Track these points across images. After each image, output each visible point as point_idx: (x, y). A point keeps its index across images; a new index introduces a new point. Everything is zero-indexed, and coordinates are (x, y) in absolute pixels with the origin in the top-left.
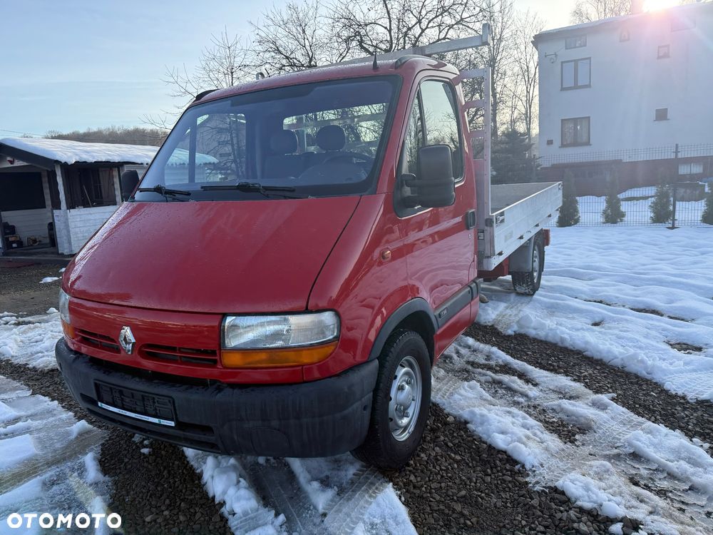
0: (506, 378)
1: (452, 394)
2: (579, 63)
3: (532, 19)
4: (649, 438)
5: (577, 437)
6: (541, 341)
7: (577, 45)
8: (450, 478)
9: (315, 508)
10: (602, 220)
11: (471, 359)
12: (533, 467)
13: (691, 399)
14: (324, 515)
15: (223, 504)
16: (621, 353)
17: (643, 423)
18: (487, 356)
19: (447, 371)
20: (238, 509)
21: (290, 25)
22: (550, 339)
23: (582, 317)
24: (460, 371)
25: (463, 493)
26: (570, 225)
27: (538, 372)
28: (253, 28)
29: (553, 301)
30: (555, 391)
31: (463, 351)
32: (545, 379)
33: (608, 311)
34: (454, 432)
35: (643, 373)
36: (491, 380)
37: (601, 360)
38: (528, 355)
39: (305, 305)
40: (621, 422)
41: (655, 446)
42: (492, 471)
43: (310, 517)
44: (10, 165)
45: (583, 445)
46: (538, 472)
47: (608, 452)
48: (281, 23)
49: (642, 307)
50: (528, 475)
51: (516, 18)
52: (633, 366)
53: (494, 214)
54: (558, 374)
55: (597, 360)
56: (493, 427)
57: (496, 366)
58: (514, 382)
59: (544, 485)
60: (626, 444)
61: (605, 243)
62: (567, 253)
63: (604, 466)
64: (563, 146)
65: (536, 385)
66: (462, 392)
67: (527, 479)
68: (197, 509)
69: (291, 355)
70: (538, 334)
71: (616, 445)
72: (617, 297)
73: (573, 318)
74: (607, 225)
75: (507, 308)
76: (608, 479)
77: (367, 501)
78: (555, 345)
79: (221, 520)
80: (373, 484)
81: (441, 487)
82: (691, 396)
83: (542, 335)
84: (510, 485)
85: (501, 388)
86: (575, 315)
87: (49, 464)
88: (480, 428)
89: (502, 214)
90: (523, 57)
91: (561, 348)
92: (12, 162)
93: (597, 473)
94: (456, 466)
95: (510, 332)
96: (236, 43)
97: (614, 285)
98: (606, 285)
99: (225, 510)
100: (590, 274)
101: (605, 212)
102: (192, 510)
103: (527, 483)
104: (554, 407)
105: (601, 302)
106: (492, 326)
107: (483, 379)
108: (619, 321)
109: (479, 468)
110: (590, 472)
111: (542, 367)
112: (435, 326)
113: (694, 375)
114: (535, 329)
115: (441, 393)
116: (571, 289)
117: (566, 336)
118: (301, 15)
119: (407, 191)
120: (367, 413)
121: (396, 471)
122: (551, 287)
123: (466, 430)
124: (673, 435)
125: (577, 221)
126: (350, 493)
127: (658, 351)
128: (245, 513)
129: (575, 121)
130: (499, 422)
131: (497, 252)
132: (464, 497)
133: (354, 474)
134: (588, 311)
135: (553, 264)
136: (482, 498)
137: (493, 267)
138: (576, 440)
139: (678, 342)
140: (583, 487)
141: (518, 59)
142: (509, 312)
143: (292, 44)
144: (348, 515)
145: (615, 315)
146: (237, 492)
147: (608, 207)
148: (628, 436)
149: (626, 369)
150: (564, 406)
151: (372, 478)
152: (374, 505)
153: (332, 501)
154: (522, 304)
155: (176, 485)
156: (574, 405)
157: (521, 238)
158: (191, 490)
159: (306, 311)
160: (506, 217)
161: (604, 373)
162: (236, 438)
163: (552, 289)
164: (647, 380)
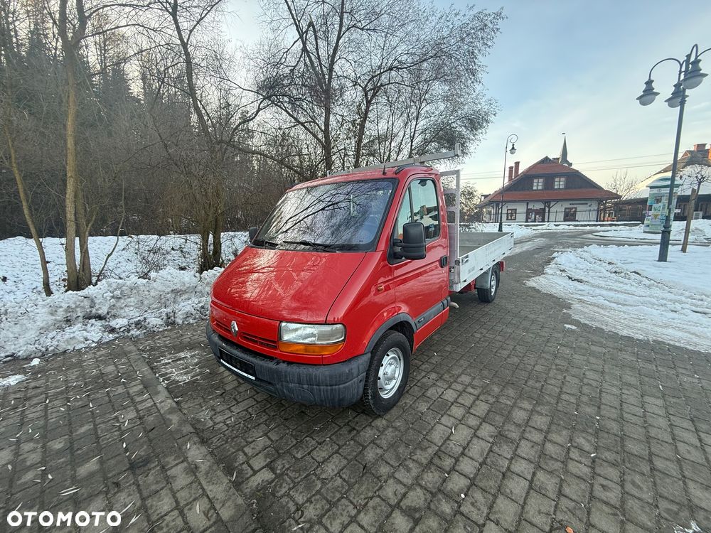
53: (461, 258)
89: (467, 257)
112: (415, 329)
120: (362, 385)
131: (462, 280)
137: (459, 290)
157: (482, 269)
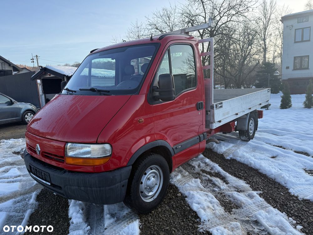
0: (214, 179)
1: (185, 184)
2: (304, 29)
3: (286, 9)
4: (266, 215)
5: (233, 210)
6: (242, 163)
7: (304, 21)
8: (166, 221)
9: (104, 225)
10: (303, 106)
11: (204, 169)
12: (205, 221)
13: (300, 198)
14: (106, 229)
15: (71, 219)
16: (275, 172)
17: (268, 207)
18: (212, 168)
19: (190, 173)
20: (74, 222)
21: (164, 17)
22: (246, 163)
23: (268, 154)
24: (196, 174)
25: (168, 228)
26: (286, 108)
27: (231, 178)
28: (147, 19)
29: (257, 144)
30: (235, 187)
31: (202, 165)
32: (233, 181)
33: (282, 152)
34: (179, 200)
35: (283, 183)
36: (208, 179)
37: (266, 175)
38: (232, 169)
39: (96, 140)
40: (258, 205)
41: (268, 219)
42: (186, 220)
43: (100, 229)
44: (49, 76)
45: (234, 214)
46: (205, 223)
47: (243, 219)
48: (160, 16)
49: (301, 150)
50: (200, 224)
51: (278, 8)
52: (279, 179)
54: (241, 179)
55: (264, 175)
56: (195, 201)
57: (214, 173)
58: (217, 181)
59: (205, 230)
60: (254, 216)
61: (299, 118)
62: (278, 122)
63: (237, 225)
64: (294, 69)
65: (227, 183)
66: (190, 183)
67: (199, 226)
68: (61, 219)
69: (91, 161)
70: (240, 160)
71: (249, 216)
72: (290, 145)
73: (263, 154)
74: (305, 109)
75: (233, 146)
76: (236, 231)
77: (125, 225)
78: (247, 166)
79: (68, 225)
80: (132, 219)
81: (160, 224)
82: (301, 197)
83: (242, 160)
84: (190, 228)
85: (210, 183)
86: (265, 152)
87: (21, 195)
88: (190, 200)
90: (280, 27)
91: (249, 167)
92: (50, 75)
93: (232, 228)
94: (171, 216)
95: (228, 158)
96: (142, 25)
97: (291, 139)
98: (288, 139)
99: (71, 221)
100: (282, 133)
101: (305, 103)
102: (59, 220)
103: (198, 228)
104: (230, 195)
105: (281, 147)
106: (222, 154)
107: (204, 178)
108: (285, 156)
109: (181, 218)
110: (229, 227)
111: (235, 176)
113: (308, 187)
114: (240, 157)
115: (181, 183)
116: (269, 140)
117: (252, 162)
118: (169, 12)
119: (157, 94)
121: (145, 215)
122: (259, 138)
123: (184, 200)
124: (280, 215)
125: (290, 106)
126: (120, 221)
127: (297, 173)
128: (77, 224)
129: (301, 57)
130: (199, 198)
132: (167, 230)
133: (126, 214)
134: (271, 151)
135: (267, 127)
136: (175, 231)
138: (232, 211)
139: (310, 169)
140: (221, 233)
141: (278, 28)
142: (233, 148)
143: (164, 25)
144: (115, 230)
145: (284, 154)
146: (76, 214)
147: (306, 100)
148: (256, 212)
149: (276, 180)
150: (234, 195)
151: (133, 216)
152: (126, 228)
153: (112, 223)
154: (242, 145)
155: (59, 209)
156: (239, 195)
158: (63, 212)
159: (97, 143)
160: (224, 105)
161: (264, 181)
162: (69, 192)
163: (259, 139)
164: (283, 187)
